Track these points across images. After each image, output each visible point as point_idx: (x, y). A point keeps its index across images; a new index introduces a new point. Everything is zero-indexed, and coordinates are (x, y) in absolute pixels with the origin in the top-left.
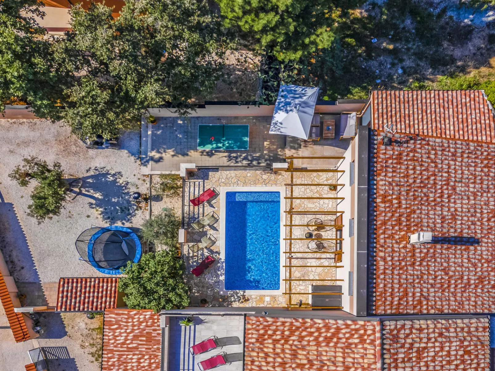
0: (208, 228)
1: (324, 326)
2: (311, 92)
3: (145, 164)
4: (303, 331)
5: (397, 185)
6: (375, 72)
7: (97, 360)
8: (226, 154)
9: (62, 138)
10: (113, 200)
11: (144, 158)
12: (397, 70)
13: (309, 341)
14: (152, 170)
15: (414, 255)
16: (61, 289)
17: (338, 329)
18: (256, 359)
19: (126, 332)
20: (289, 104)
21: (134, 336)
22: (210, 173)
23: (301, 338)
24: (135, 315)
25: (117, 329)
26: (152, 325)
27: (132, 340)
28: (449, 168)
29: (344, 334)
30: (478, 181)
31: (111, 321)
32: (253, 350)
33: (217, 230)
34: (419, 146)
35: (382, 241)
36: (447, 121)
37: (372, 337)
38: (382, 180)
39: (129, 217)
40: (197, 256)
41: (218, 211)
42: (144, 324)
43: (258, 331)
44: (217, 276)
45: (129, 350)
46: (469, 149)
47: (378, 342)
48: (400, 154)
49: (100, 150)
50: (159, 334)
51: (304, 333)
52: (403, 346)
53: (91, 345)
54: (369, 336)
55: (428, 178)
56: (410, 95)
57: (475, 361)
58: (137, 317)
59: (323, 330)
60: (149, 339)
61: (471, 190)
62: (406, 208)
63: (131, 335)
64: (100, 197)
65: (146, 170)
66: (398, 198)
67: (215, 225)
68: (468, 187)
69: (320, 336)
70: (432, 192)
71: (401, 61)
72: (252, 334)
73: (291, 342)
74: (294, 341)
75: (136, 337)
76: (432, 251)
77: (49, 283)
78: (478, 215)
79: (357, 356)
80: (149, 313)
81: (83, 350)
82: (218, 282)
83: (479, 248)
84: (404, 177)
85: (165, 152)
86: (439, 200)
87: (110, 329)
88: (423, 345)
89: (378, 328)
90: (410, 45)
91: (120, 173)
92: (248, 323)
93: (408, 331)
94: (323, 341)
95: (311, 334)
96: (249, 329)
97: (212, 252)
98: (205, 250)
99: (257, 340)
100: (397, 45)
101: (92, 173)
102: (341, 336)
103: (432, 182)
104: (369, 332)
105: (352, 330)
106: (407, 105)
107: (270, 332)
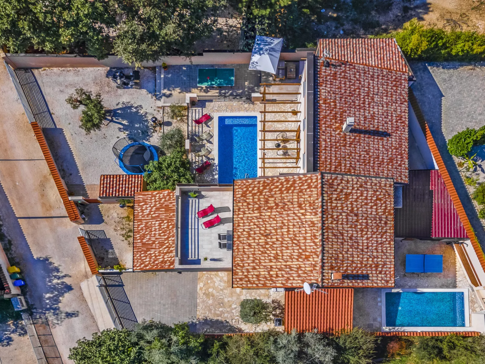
0: (205, 142)
1: (285, 181)
2: (277, 42)
3: (159, 99)
4: (272, 185)
5: (334, 93)
6: (324, 33)
7: (126, 239)
8: (218, 91)
9: (98, 81)
10: (136, 126)
11: (158, 95)
12: (339, 32)
13: (276, 191)
14: (164, 103)
15: (345, 140)
16: (102, 182)
17: (294, 182)
18: (241, 207)
19: (150, 206)
20: (262, 49)
21: (156, 209)
22: (207, 103)
23: (271, 190)
24: (157, 194)
25: (143, 205)
26: (169, 200)
27: (155, 211)
28: (369, 85)
29: (298, 184)
30: (389, 95)
31: (139, 200)
32: (239, 202)
33: (212, 143)
34: (348, 69)
35: (324, 129)
36: (370, 59)
37: (316, 184)
38: (323, 89)
39: (148, 137)
40: (198, 162)
41: (213, 130)
42: (163, 200)
43: (242, 189)
44: (213, 175)
45: (153, 218)
46: (382, 73)
47: (320, 185)
48: (335, 73)
49: (126, 90)
50: (174, 205)
51: (273, 187)
52: (336, 191)
53: (121, 228)
54: (314, 183)
55: (355, 91)
56: (345, 42)
57: (384, 205)
58: (158, 195)
59: (285, 183)
60: (167, 209)
61: (385, 100)
62: (340, 109)
63: (154, 208)
64: (126, 124)
65: (160, 103)
66: (334, 102)
67: (211, 140)
68: (382, 98)
69: (283, 187)
70: (357, 100)
71: (342, 25)
72: (239, 191)
73: (264, 194)
74: (266, 192)
75: (158, 209)
76: (358, 138)
77: (91, 185)
78: (390, 117)
79: (307, 196)
80: (166, 192)
81: (116, 233)
82: (213, 180)
83: (390, 139)
84: (338, 88)
85: (174, 90)
86: (362, 105)
87: (139, 205)
88: (349, 191)
89: (319, 177)
90: (348, 14)
91: (141, 106)
92: (236, 185)
93: (339, 182)
94: (285, 190)
95: (277, 187)
96: (237, 189)
97: (209, 159)
98: (204, 158)
99: (242, 196)
100: (339, 14)
101: (120, 106)
102: (296, 185)
103: (357, 93)
104: (314, 181)
105: (304, 181)
106: (343, 48)
107: (250, 189)
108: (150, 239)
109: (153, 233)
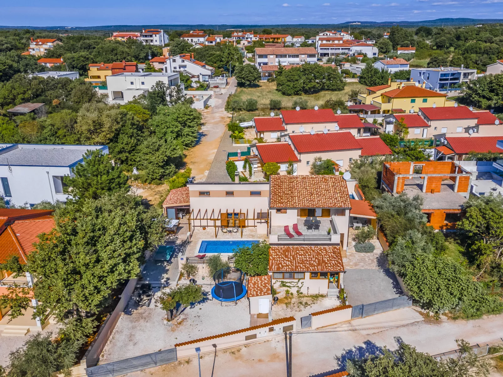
19: (283, 261)
25: (281, 265)
27: (288, 258)
42: (278, 253)
45: (294, 259)
63: (285, 258)
108: (314, 261)
109: (308, 259)
